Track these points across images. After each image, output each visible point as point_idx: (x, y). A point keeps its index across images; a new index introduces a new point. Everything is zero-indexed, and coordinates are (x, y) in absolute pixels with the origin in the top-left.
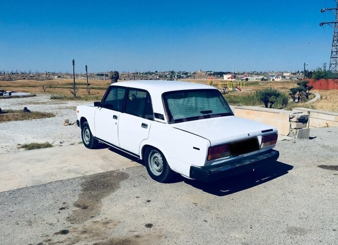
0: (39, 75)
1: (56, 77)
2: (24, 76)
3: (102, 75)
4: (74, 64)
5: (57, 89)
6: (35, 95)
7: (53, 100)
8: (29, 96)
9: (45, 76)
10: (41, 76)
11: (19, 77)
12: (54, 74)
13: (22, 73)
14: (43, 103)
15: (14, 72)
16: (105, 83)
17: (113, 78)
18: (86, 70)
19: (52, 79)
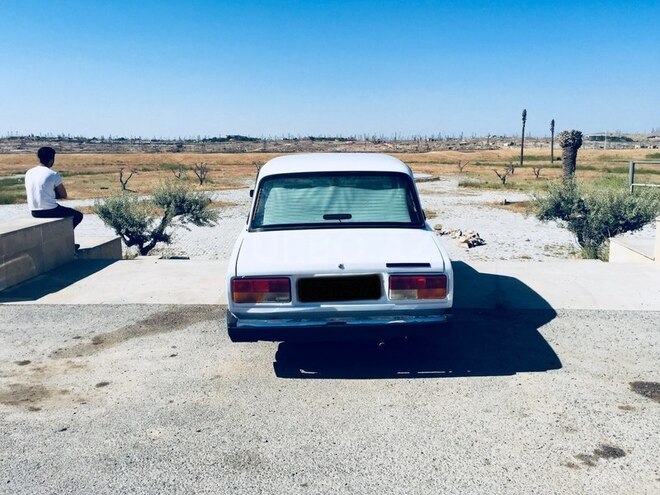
0: (476, 141)
1: (506, 145)
2: (450, 144)
3: (602, 138)
4: (524, 119)
5: (487, 167)
6: (438, 179)
7: (461, 188)
8: (427, 180)
9: (485, 143)
10: (480, 143)
11: (442, 147)
12: (503, 139)
13: (448, 139)
14: (439, 193)
15: (436, 137)
16: (596, 156)
17: (566, 146)
18: (552, 130)
19: (498, 148)
